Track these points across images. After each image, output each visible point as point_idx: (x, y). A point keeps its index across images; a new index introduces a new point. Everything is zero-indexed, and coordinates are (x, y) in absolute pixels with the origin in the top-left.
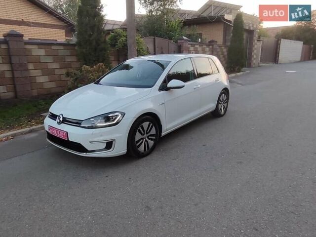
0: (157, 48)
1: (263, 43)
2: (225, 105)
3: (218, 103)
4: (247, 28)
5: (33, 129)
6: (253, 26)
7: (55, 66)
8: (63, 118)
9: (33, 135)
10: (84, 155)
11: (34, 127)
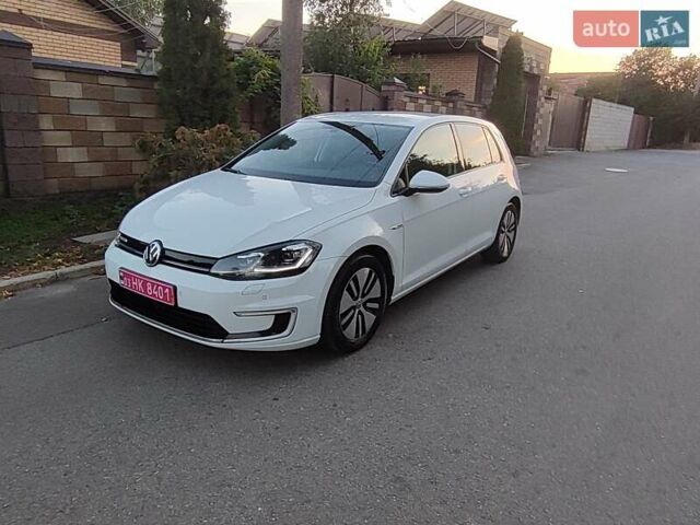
0: (335, 100)
1: (556, 105)
2: (511, 235)
3: (500, 232)
4: (527, 69)
5: (61, 274)
6: (538, 66)
7: (105, 125)
8: (163, 250)
10: (215, 343)
11: (63, 269)
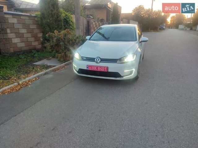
7: (23, 31)
8: (101, 59)
9: (50, 76)
10: (119, 79)
